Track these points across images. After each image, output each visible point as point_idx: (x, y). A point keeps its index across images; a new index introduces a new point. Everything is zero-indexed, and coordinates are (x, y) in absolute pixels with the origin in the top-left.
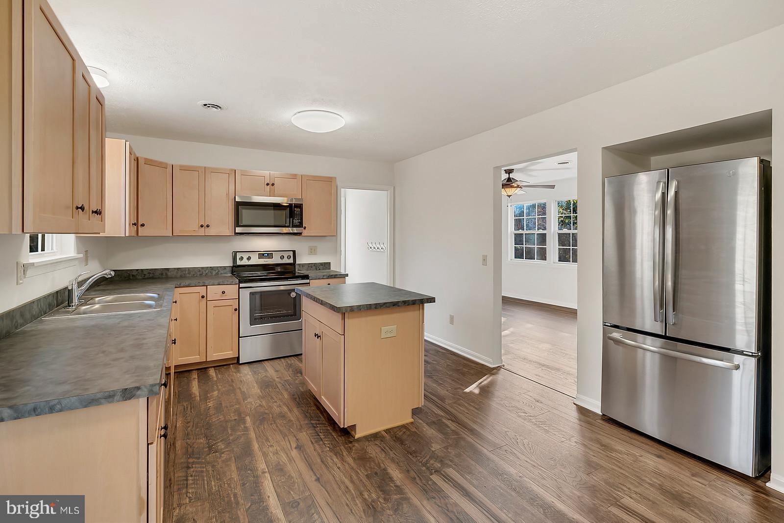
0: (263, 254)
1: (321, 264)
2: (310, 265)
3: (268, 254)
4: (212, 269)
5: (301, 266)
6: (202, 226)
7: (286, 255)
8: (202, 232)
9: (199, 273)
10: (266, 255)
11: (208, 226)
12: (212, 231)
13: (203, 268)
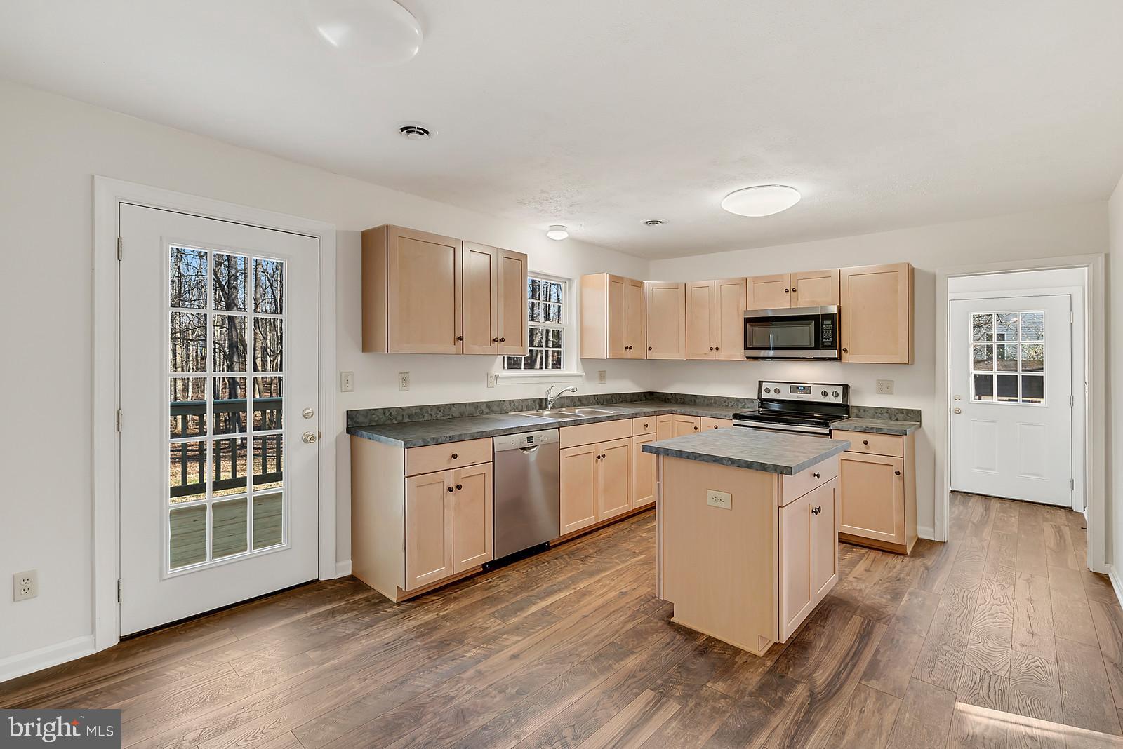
0: (798, 387)
1: (901, 411)
2: (879, 411)
3: (804, 388)
4: (738, 401)
5: (862, 411)
6: (712, 349)
7: (830, 390)
8: (713, 356)
9: (724, 404)
10: (802, 388)
11: (717, 349)
12: (722, 355)
13: (728, 398)
